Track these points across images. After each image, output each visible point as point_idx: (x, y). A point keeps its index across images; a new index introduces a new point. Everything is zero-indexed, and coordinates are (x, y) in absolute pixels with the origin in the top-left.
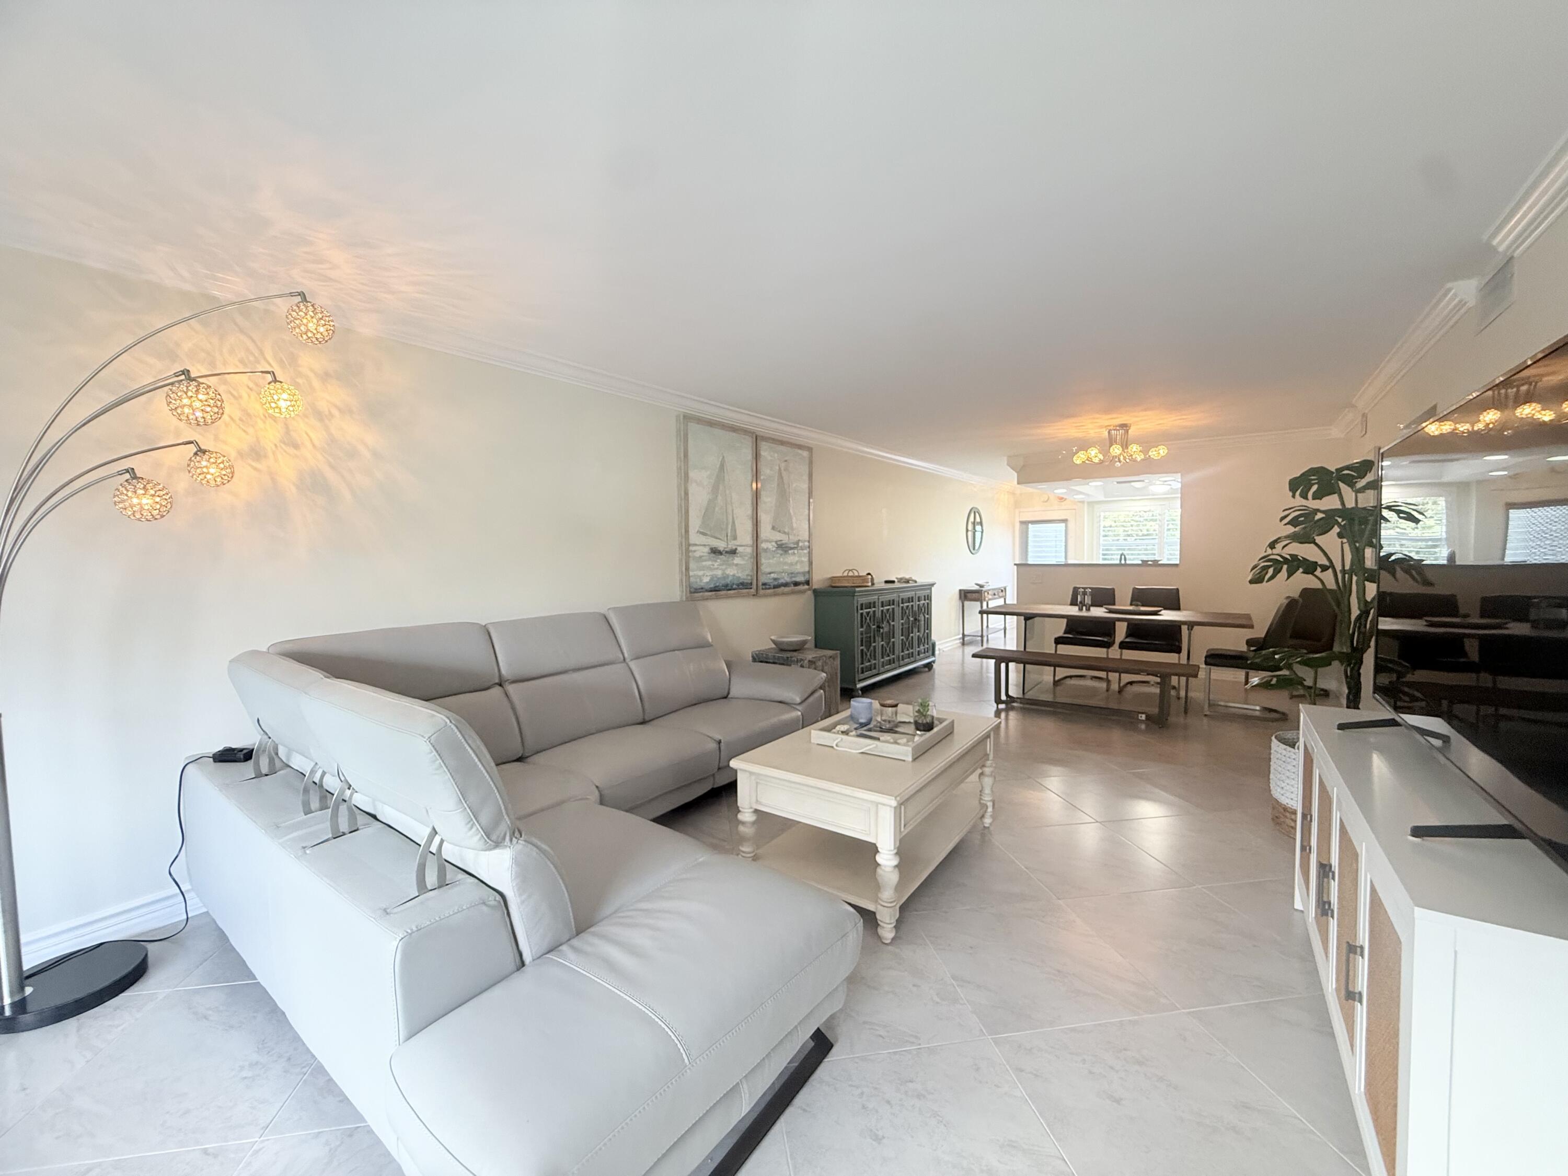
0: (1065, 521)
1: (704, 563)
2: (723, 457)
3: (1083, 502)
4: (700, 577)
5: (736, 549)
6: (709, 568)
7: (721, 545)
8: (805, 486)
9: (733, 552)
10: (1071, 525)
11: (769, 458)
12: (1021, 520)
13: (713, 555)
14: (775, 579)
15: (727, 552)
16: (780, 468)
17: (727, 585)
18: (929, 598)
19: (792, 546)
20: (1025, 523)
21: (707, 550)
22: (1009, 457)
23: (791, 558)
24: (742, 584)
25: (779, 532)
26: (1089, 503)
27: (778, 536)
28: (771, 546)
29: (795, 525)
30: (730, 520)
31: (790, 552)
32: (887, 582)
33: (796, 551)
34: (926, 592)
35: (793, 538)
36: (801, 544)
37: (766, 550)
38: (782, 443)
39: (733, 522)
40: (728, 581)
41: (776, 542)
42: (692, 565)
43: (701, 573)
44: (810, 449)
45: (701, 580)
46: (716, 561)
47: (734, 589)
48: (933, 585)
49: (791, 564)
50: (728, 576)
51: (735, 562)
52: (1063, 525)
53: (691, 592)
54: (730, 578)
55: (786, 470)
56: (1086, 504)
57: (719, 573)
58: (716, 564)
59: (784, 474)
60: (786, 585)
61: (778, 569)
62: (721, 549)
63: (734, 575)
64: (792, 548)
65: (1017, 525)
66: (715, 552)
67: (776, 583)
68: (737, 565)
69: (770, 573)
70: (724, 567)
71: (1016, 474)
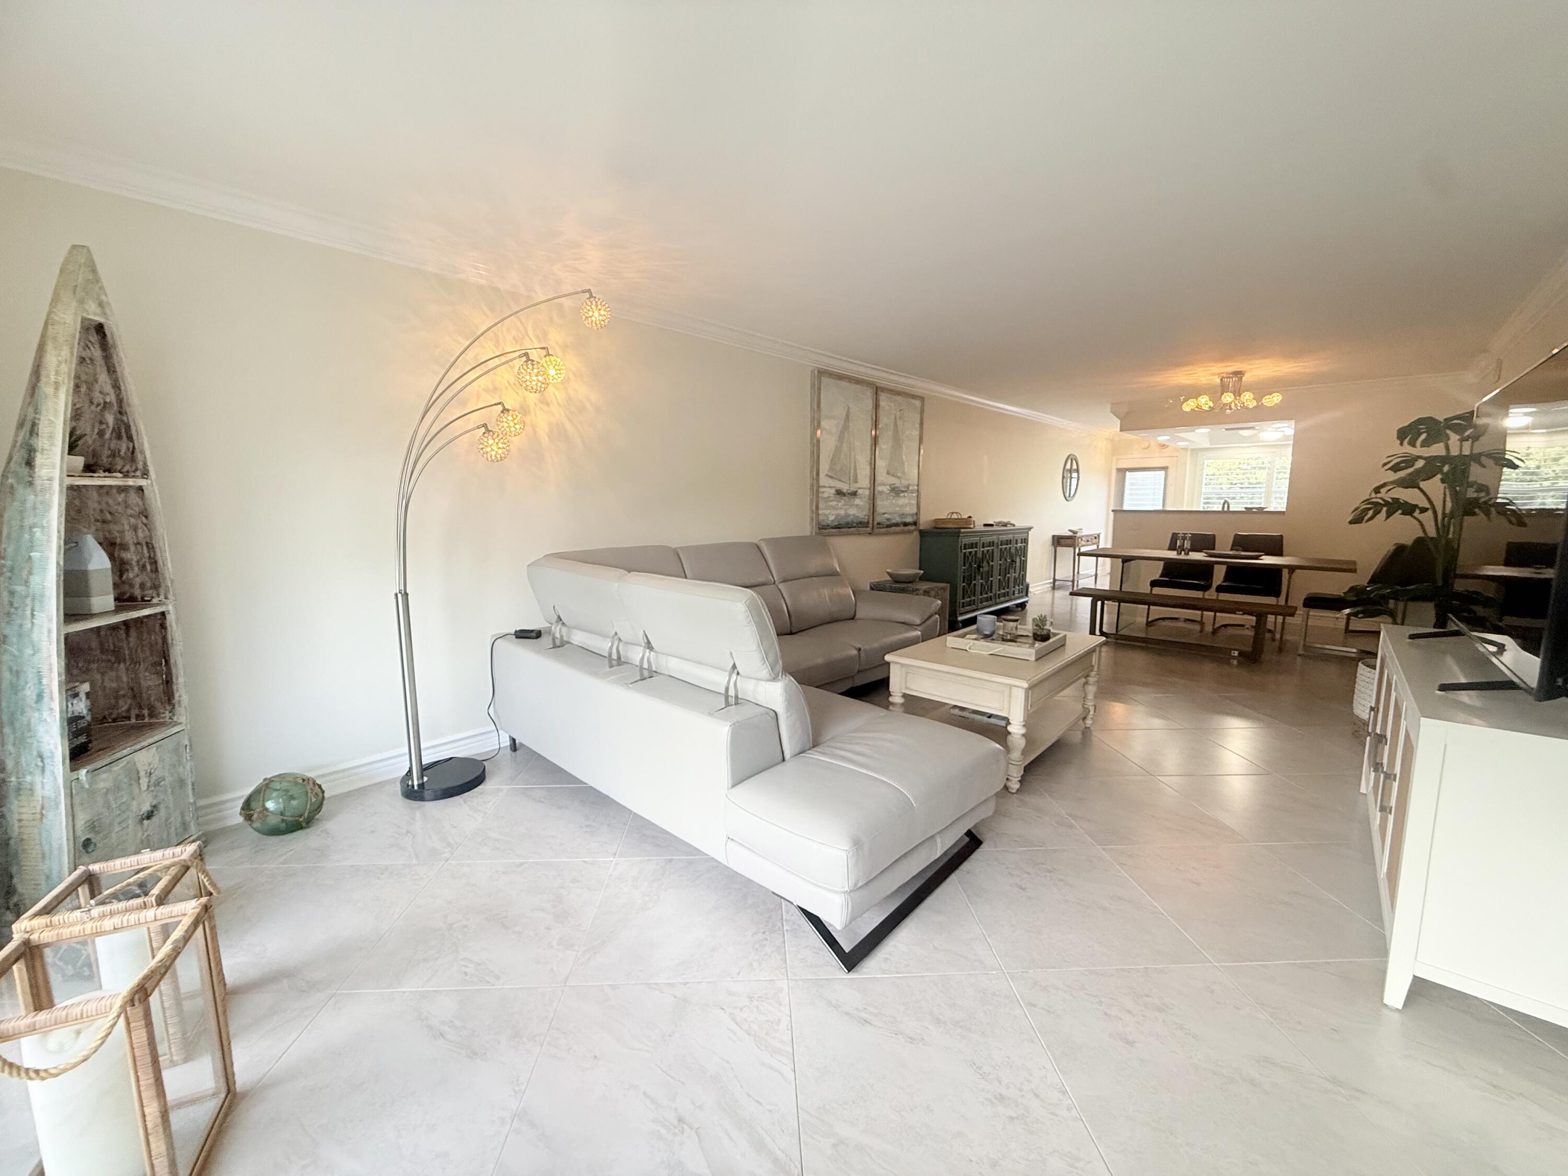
0: (1165, 469)
1: (831, 503)
2: (849, 408)
3: (1185, 449)
4: (827, 516)
5: (856, 492)
6: (834, 508)
7: (845, 488)
8: (916, 433)
9: (854, 494)
10: (1170, 471)
11: (887, 408)
12: (1118, 467)
13: (838, 496)
14: (888, 520)
15: (849, 494)
16: (896, 418)
17: (848, 523)
18: (1025, 541)
19: (904, 489)
20: (1122, 471)
21: (833, 491)
22: (1112, 404)
23: (901, 501)
24: (861, 523)
25: (893, 476)
26: (1193, 450)
27: (893, 480)
28: (886, 489)
29: (906, 470)
30: (853, 466)
31: (902, 495)
32: (986, 525)
33: (906, 494)
34: (1024, 536)
35: (905, 483)
36: (911, 488)
37: (881, 493)
38: (898, 393)
39: (855, 466)
40: (849, 519)
41: (890, 486)
42: (821, 505)
43: (827, 512)
44: (922, 399)
45: (828, 518)
46: (840, 502)
47: (854, 527)
48: (1030, 529)
49: (902, 506)
50: (849, 515)
51: (856, 503)
52: (1163, 473)
53: (819, 528)
54: (852, 517)
55: (900, 418)
56: (1189, 452)
57: (842, 512)
58: (840, 504)
59: (899, 423)
60: (897, 525)
61: (890, 510)
62: (845, 491)
63: (854, 515)
64: (903, 492)
65: (1114, 473)
66: (839, 493)
67: (888, 523)
68: (857, 505)
69: (884, 514)
70: (846, 507)
71: (1119, 421)
